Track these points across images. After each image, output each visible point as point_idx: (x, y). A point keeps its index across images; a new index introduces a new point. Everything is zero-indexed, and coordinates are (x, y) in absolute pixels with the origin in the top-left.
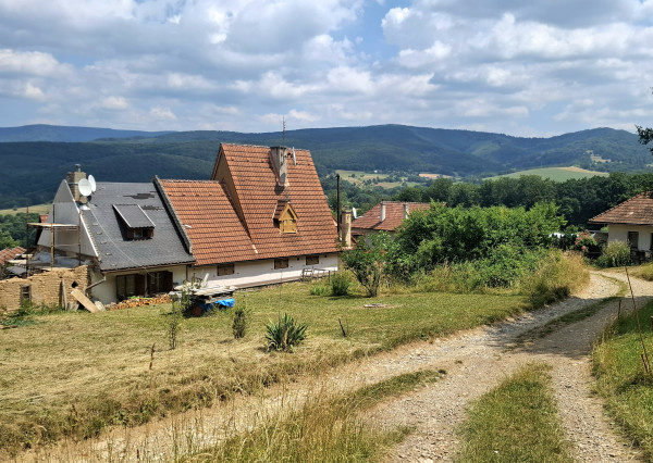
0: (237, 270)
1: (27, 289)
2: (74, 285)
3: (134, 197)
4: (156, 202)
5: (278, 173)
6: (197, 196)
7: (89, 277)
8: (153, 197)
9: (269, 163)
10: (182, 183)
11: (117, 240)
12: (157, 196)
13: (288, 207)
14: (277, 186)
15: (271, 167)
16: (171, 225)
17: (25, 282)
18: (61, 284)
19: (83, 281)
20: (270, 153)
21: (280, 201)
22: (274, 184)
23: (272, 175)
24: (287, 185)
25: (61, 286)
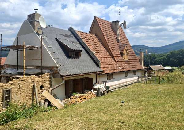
0: (114, 77)
1: (9, 91)
2: (42, 87)
3: (64, 36)
6: (89, 39)
7: (51, 82)
9: (112, 29)
11: (64, 57)
12: (74, 37)
13: (126, 48)
17: (7, 86)
18: (34, 86)
19: (47, 84)
20: (111, 25)
22: (116, 38)
23: (114, 34)
24: (120, 39)
25: (34, 88)
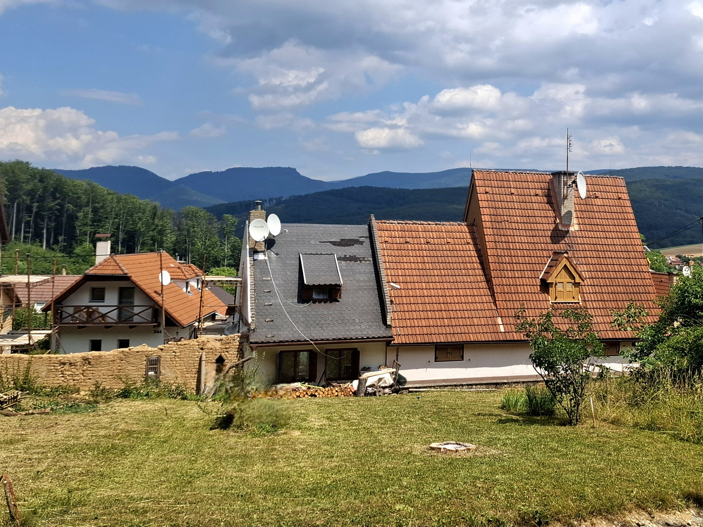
0: (467, 355)
1: (156, 361)
2: (219, 360)
3: (334, 243)
4: (363, 251)
5: (560, 211)
6: (428, 243)
8: (362, 243)
9: (548, 196)
10: (410, 225)
11: (289, 301)
12: (367, 242)
13: (564, 262)
14: (556, 229)
15: (549, 203)
16: (374, 283)
17: (154, 351)
18: (201, 357)
19: (231, 356)
20: (551, 182)
21: (555, 253)
22: (552, 227)
23: (551, 213)
24: (574, 228)
